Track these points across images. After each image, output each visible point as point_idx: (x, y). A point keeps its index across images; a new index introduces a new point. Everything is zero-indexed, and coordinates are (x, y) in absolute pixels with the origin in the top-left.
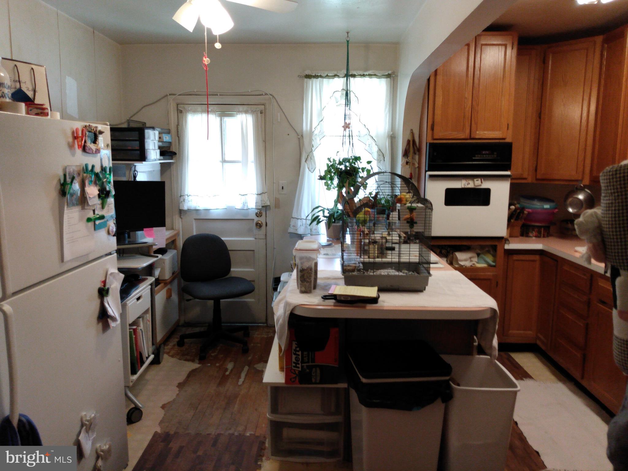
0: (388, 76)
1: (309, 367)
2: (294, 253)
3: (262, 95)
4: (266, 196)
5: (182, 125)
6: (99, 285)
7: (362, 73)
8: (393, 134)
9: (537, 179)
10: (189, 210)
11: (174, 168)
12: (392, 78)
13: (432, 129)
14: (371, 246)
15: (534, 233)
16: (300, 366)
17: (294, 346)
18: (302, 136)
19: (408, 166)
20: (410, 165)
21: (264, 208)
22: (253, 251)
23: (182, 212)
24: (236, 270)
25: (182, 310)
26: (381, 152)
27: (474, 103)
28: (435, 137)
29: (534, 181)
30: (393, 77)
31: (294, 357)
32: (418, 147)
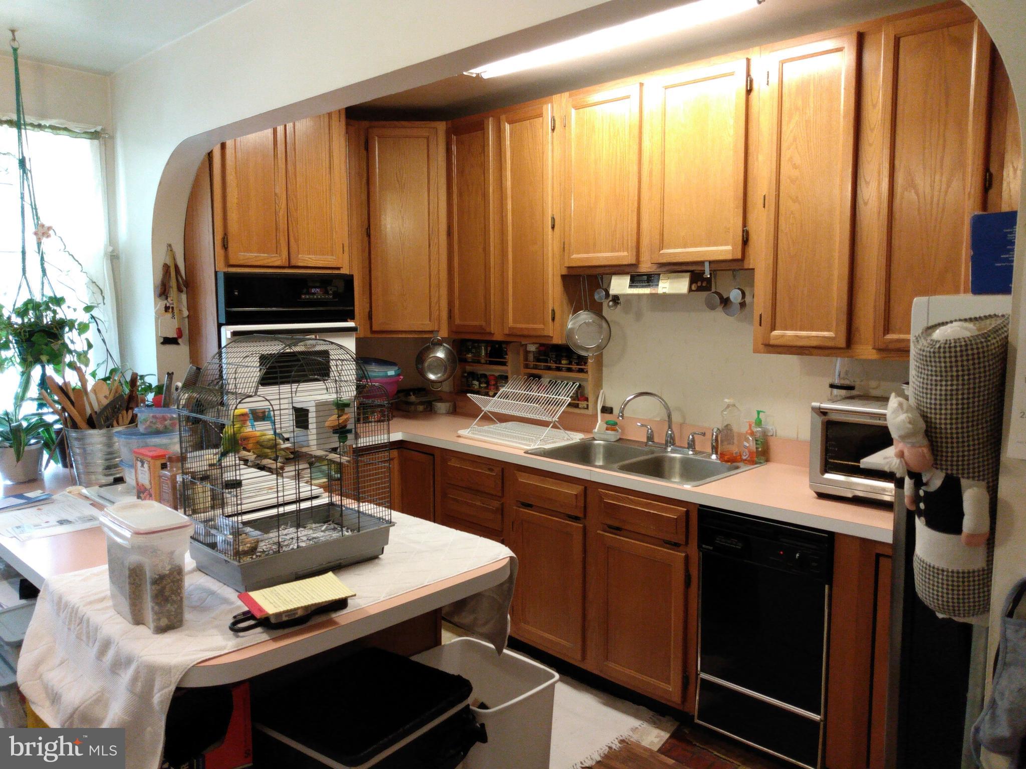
0: (95, 135)
8: (113, 251)
9: (373, 332)
12: (101, 139)
13: (225, 247)
15: (376, 416)
19: (169, 315)
20: (172, 311)
26: (98, 286)
27: (291, 205)
28: (232, 262)
29: (369, 335)
30: (103, 138)
32: (184, 277)
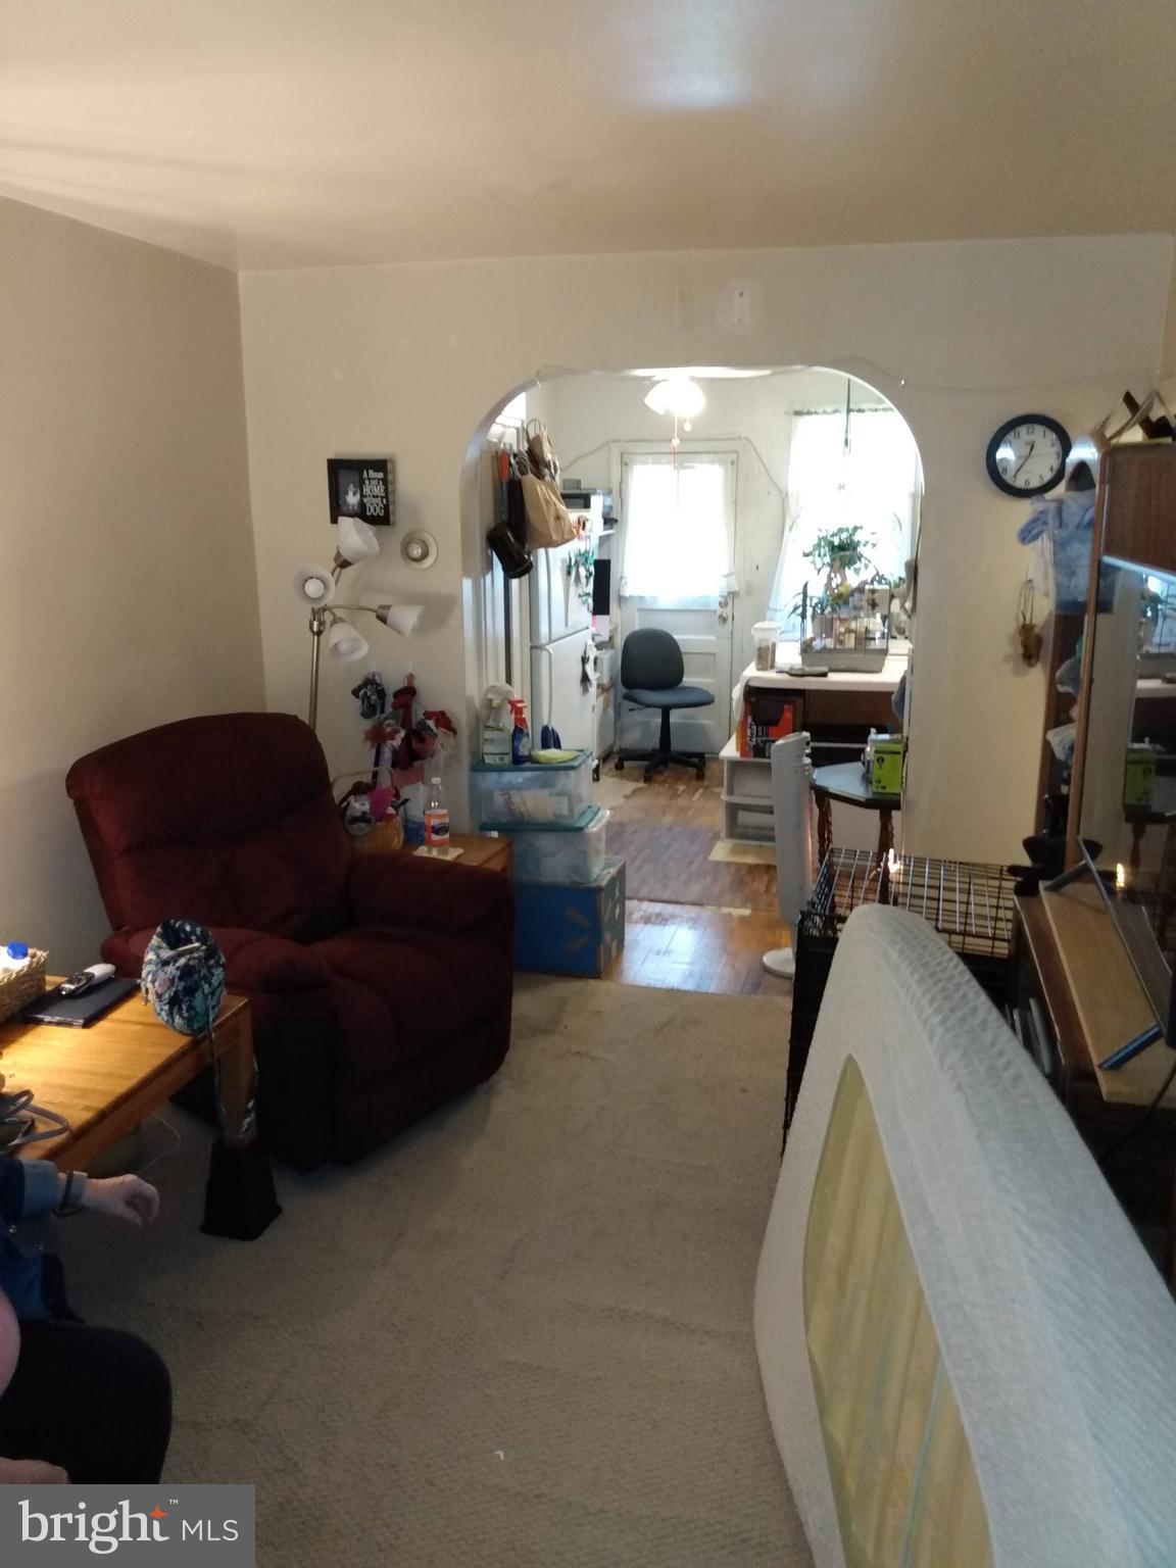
1: (764, 742)
2: (753, 632)
3: (734, 439)
4: (733, 579)
5: (627, 481)
6: (581, 654)
7: (873, 406)
10: (631, 597)
11: (612, 539)
14: (847, 635)
16: (754, 740)
17: (750, 719)
18: (787, 495)
21: (731, 596)
22: (714, 654)
23: (621, 598)
24: (687, 680)
25: (619, 731)
31: (749, 731)
